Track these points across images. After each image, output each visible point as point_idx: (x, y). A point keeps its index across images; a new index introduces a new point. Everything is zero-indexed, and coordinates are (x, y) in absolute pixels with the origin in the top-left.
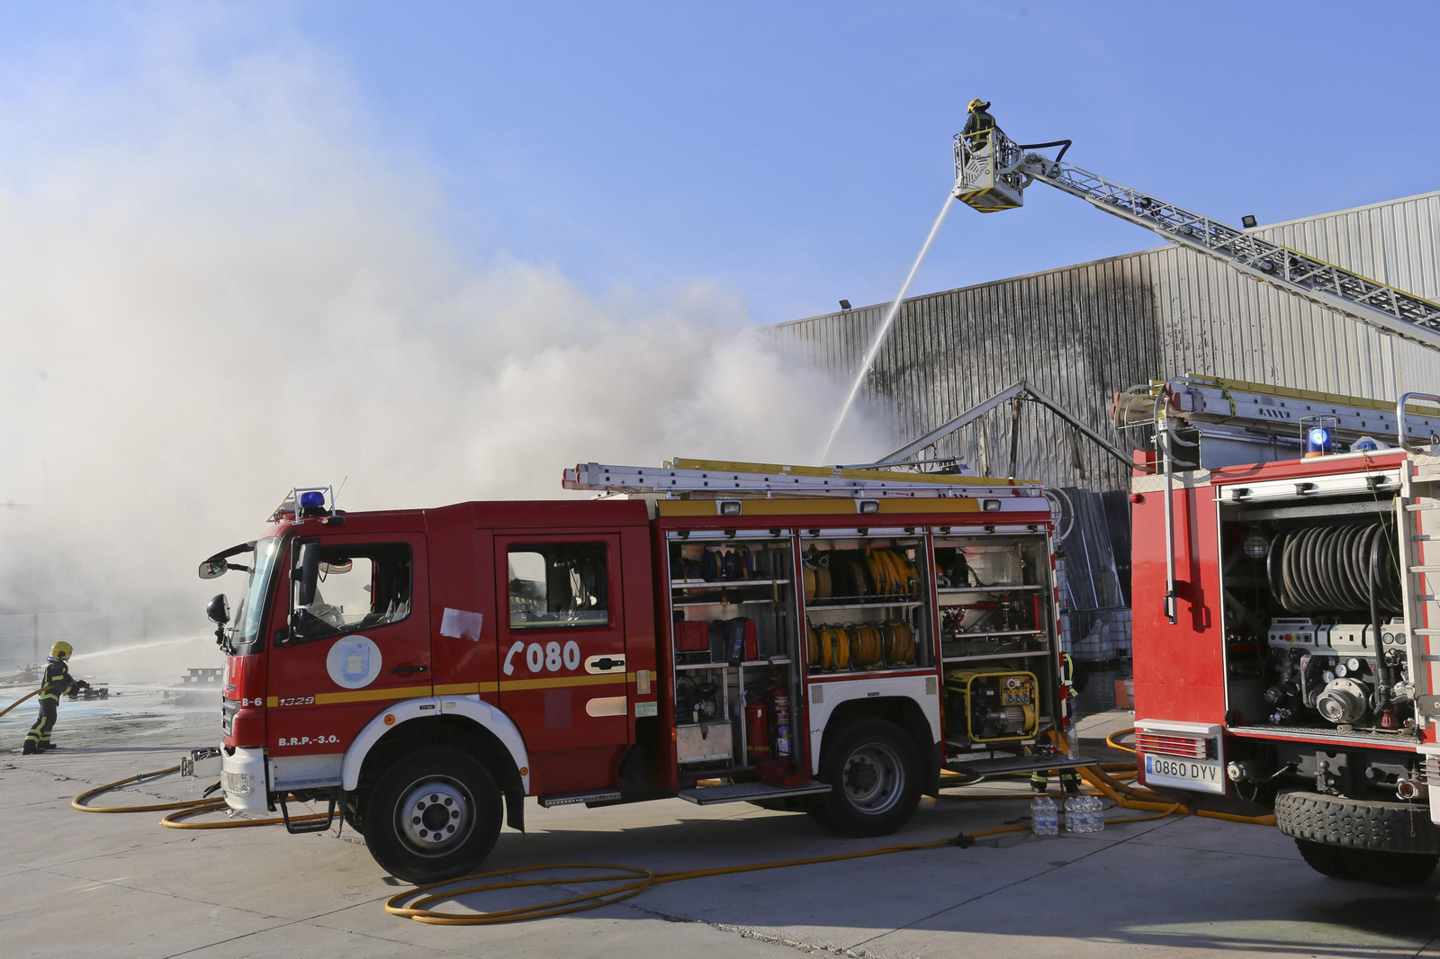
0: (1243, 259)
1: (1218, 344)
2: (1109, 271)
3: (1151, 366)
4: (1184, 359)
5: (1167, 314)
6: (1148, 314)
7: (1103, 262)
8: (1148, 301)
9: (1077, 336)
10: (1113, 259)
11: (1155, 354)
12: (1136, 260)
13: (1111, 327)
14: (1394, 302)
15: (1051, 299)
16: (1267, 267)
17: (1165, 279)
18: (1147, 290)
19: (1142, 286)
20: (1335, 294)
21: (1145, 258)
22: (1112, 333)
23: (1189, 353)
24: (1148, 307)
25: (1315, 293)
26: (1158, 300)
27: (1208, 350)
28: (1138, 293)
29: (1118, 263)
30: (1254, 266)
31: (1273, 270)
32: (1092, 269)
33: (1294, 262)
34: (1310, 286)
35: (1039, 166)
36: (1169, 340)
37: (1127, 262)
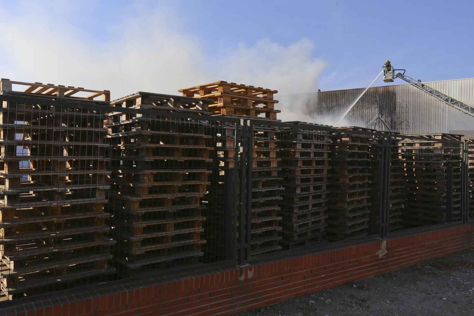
0: (441, 98)
1: (410, 108)
2: (386, 89)
3: (393, 111)
4: (402, 110)
5: (399, 100)
6: (394, 100)
7: (384, 86)
8: (394, 96)
9: (377, 103)
10: (387, 86)
11: (395, 108)
12: (392, 87)
13: (385, 102)
14: (469, 109)
15: (371, 94)
16: (446, 100)
17: (398, 92)
18: (394, 94)
19: (393, 93)
20: (459, 106)
21: (394, 87)
22: (385, 103)
23: (403, 109)
24: (394, 98)
25: (455, 106)
26: (396, 97)
27: (407, 109)
28: (392, 94)
29: (388, 87)
30: (443, 99)
31: (447, 100)
32: (381, 88)
33: (451, 100)
34: (454, 104)
35: (401, 75)
36: (398, 106)
37: (390, 87)
